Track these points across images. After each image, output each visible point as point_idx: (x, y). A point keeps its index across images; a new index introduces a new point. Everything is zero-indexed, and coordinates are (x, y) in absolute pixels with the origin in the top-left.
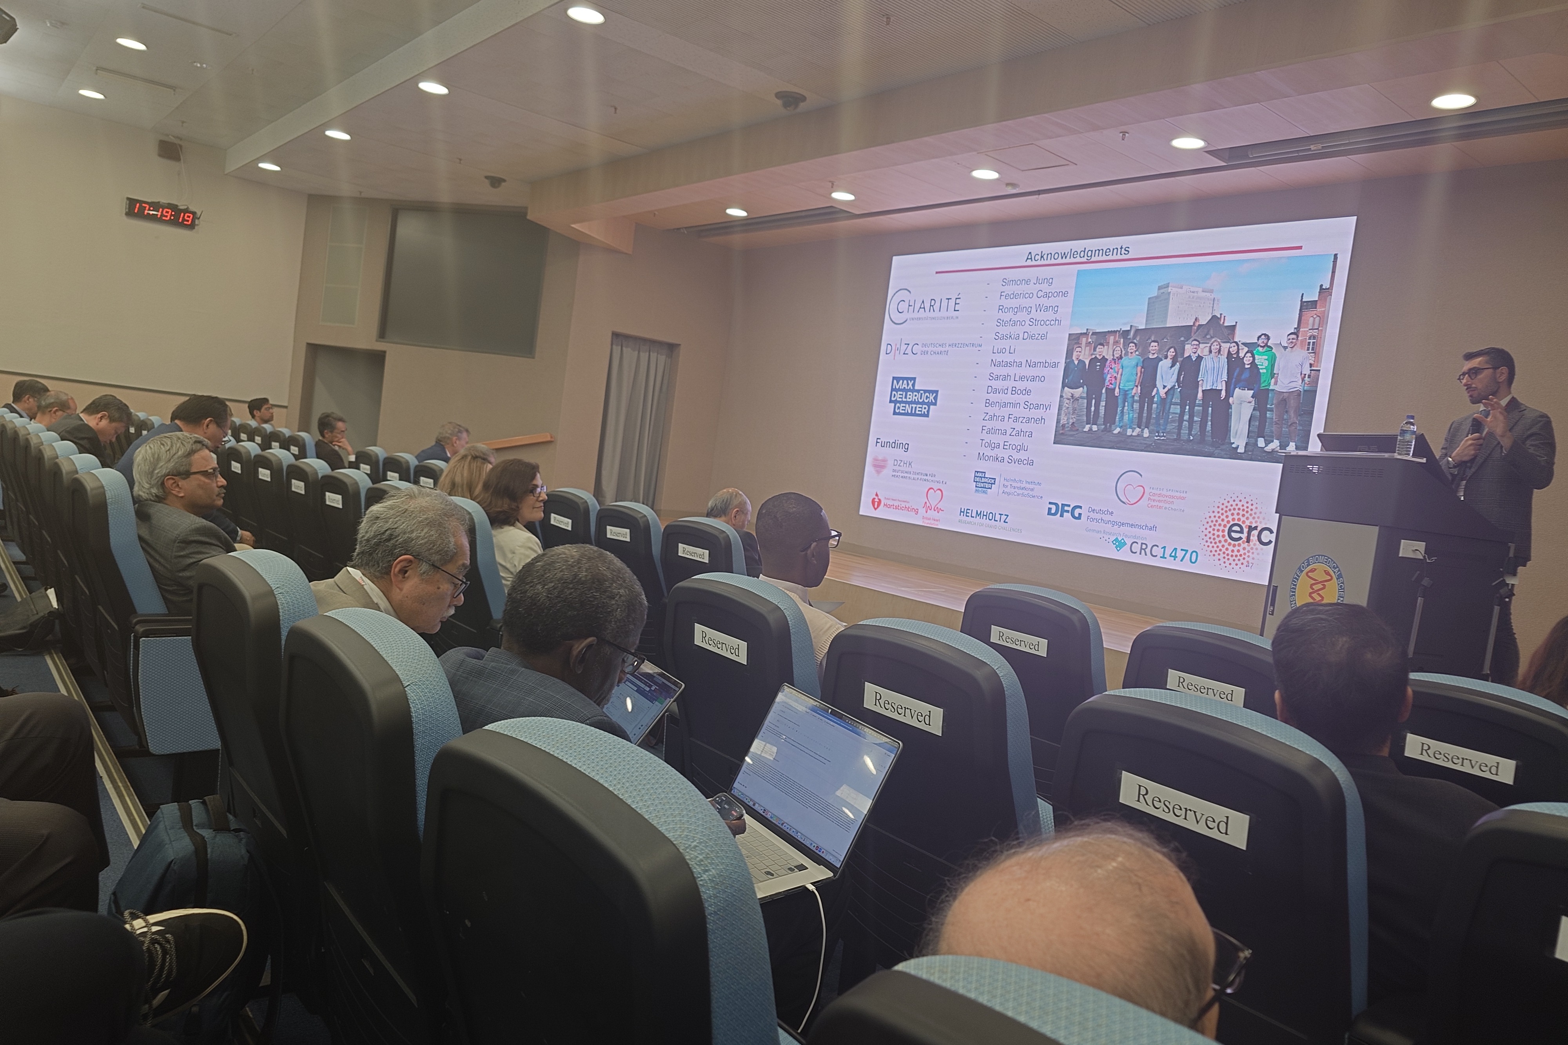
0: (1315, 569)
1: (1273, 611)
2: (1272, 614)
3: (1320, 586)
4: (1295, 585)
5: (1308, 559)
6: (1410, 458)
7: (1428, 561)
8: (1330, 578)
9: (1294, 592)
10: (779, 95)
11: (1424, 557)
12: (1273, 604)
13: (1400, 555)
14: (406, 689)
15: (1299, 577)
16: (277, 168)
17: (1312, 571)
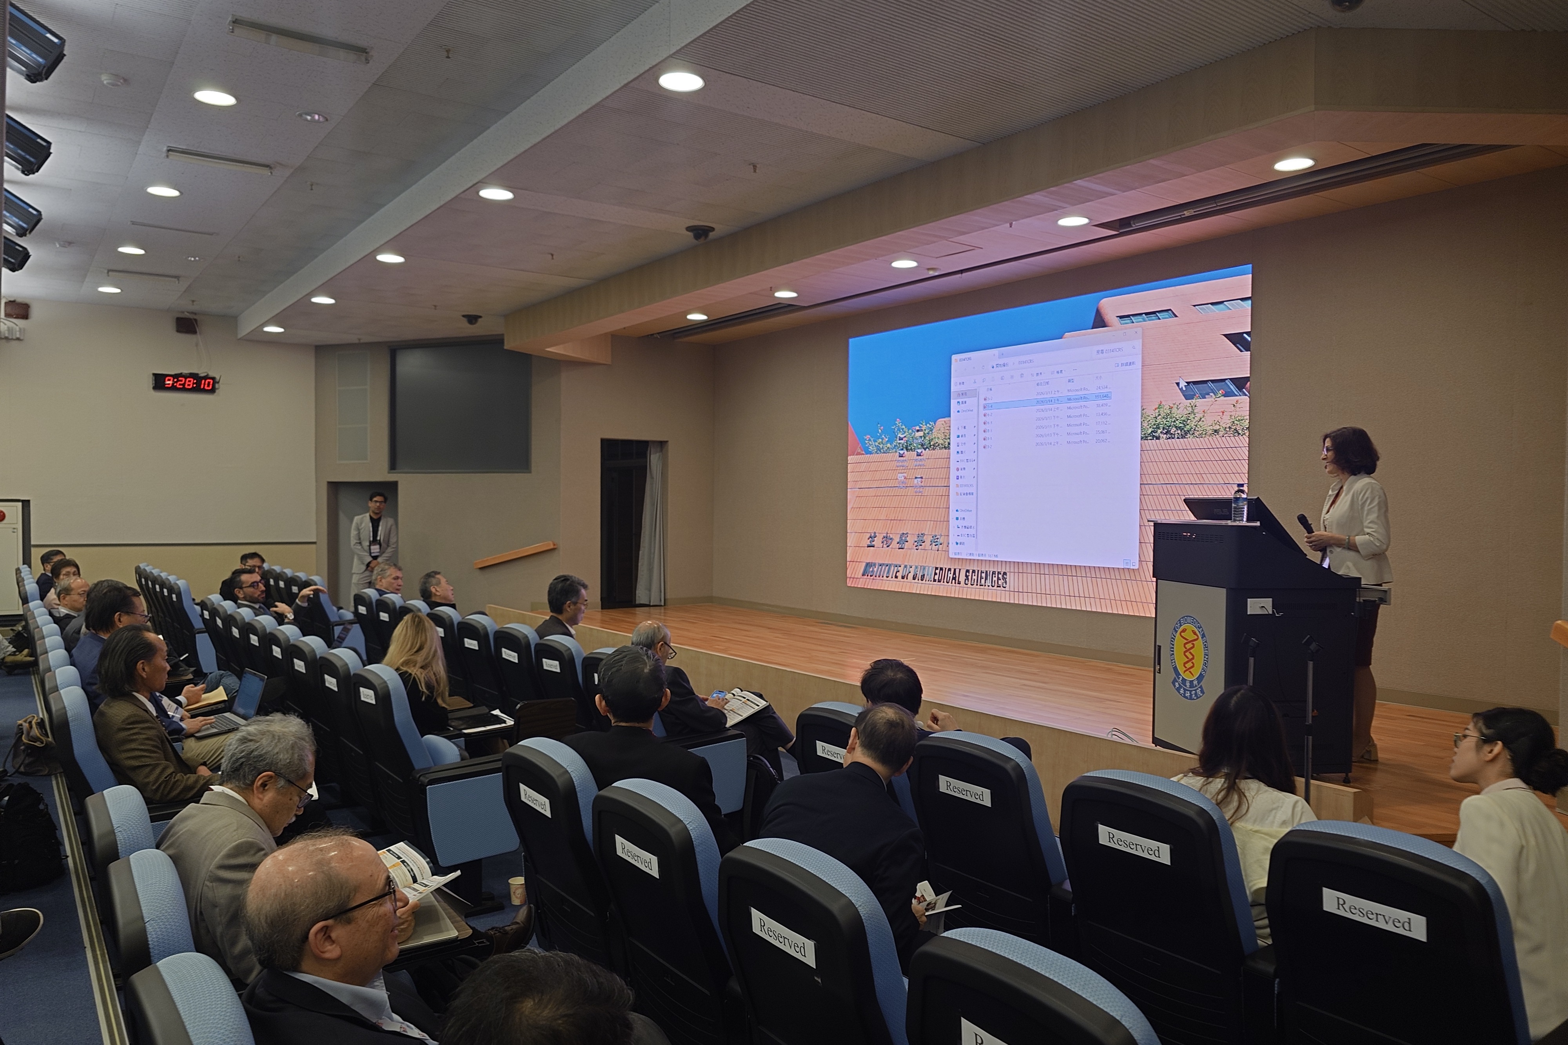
0: (1186, 629)
1: (1160, 670)
2: (1160, 673)
3: (1189, 646)
4: (1173, 645)
5: (1180, 620)
6: (1244, 523)
7: (1277, 615)
8: (1196, 637)
9: (1173, 651)
10: (689, 229)
11: (1273, 611)
12: (1159, 664)
13: (1248, 613)
14: (146, 924)
15: (1175, 637)
16: (281, 330)
17: (1184, 631)
